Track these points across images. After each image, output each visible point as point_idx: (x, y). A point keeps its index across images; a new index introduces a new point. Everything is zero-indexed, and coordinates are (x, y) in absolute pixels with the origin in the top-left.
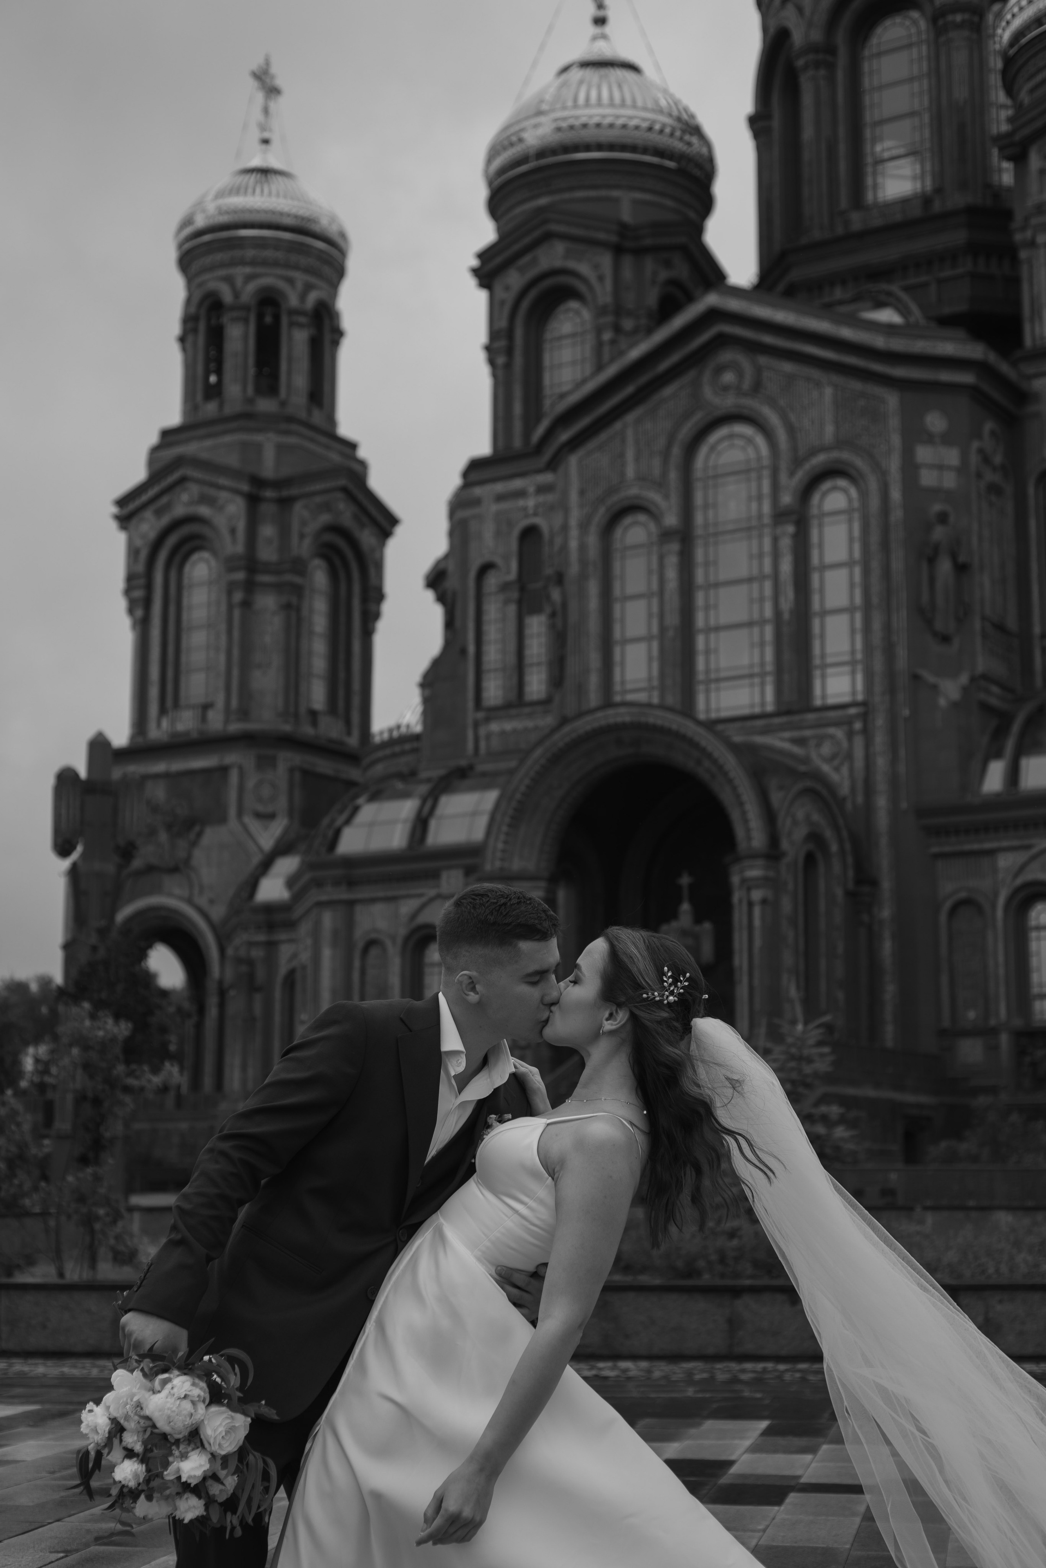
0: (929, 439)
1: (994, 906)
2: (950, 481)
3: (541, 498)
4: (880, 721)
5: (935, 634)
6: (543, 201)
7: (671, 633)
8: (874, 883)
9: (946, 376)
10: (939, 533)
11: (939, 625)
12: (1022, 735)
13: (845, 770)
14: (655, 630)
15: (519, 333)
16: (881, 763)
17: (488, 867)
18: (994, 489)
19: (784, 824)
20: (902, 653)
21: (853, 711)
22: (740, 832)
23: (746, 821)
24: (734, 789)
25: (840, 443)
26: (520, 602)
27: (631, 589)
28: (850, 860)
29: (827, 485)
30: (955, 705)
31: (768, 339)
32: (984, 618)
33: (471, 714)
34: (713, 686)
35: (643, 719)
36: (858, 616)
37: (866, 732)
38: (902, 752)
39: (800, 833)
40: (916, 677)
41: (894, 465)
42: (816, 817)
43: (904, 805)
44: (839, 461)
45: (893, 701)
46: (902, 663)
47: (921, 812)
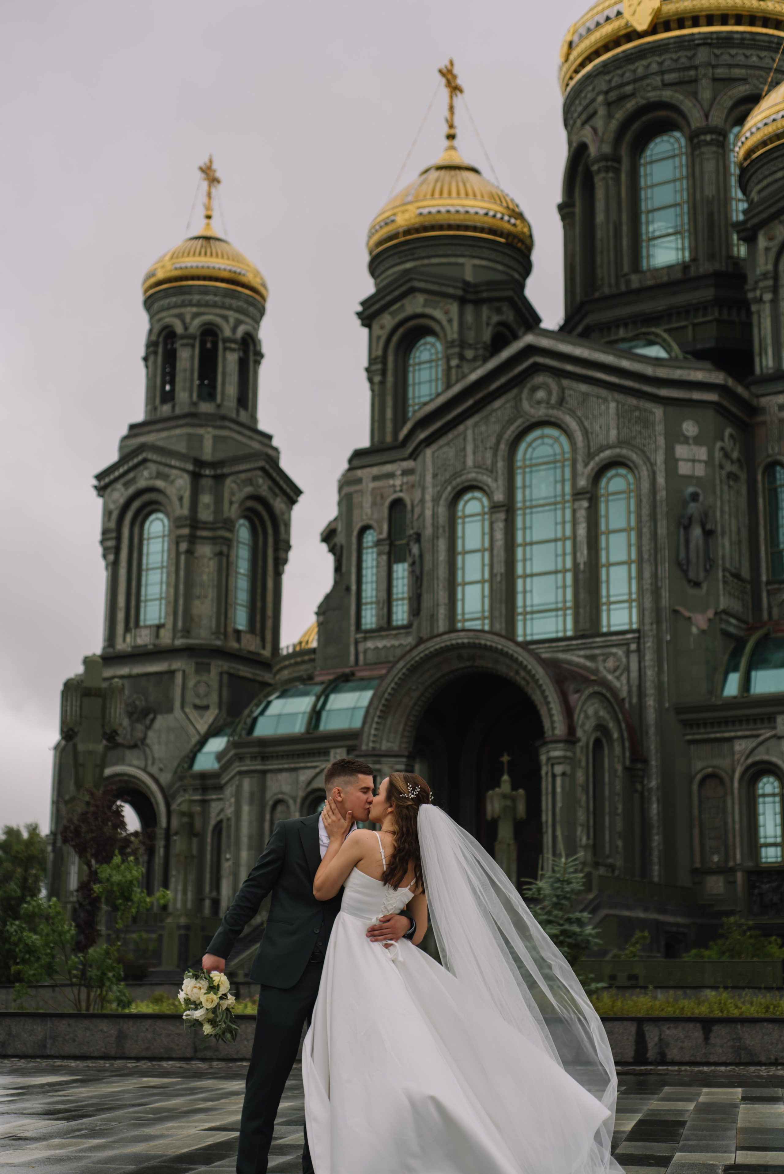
0: (686, 440)
1: (732, 779)
2: (700, 471)
3: (405, 479)
4: (649, 644)
5: (689, 581)
6: (408, 265)
7: (498, 578)
8: (646, 761)
9: (696, 395)
10: (693, 508)
11: (692, 575)
12: (753, 654)
13: (624, 679)
14: (487, 576)
15: (391, 359)
16: (650, 673)
17: (364, 747)
18: (731, 476)
19: (579, 717)
20: (665, 594)
21: (629, 636)
22: (547, 724)
23: (551, 716)
24: (543, 692)
25: (621, 443)
26: (389, 554)
27: (469, 546)
28: (627, 744)
29: (611, 473)
30: (703, 632)
31: (569, 368)
32: (724, 570)
33: (353, 635)
34: (528, 617)
35: (477, 641)
36: (634, 567)
37: (639, 651)
38: (665, 666)
39: (590, 725)
40: (675, 612)
41: (660, 458)
42: (602, 713)
43: (667, 705)
44: (620, 456)
45: (659, 629)
46: (665, 602)
47: (679, 710)
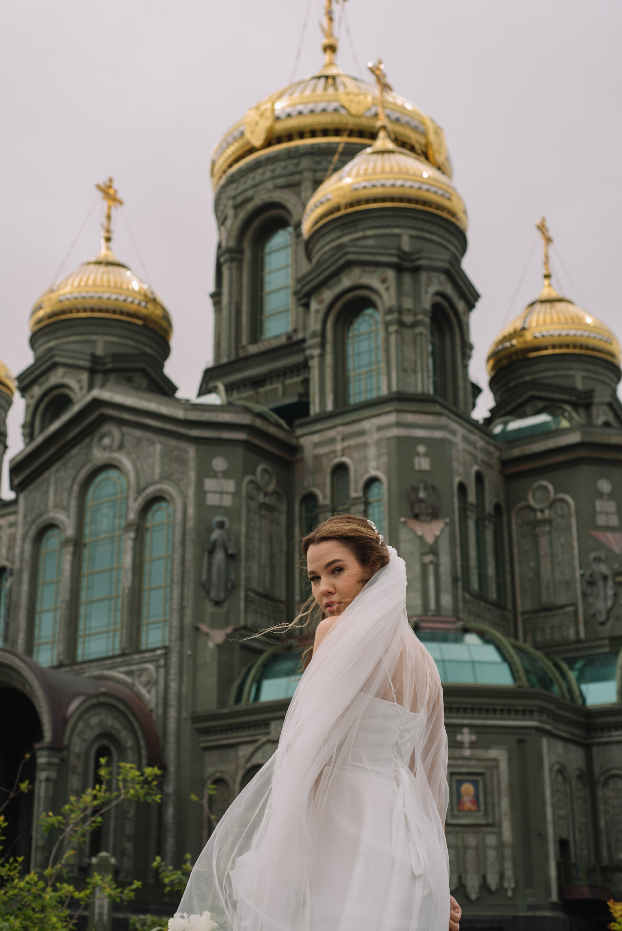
0: (215, 475)
1: (234, 782)
2: (227, 501)
4: (174, 658)
5: (211, 600)
7: (64, 605)
9: (226, 435)
11: (214, 594)
13: (153, 692)
14: (59, 603)
16: (173, 686)
18: (264, 506)
20: (188, 612)
21: (159, 652)
25: (163, 479)
29: (156, 507)
30: (220, 646)
31: (126, 416)
32: (247, 590)
34: (87, 639)
37: (166, 666)
38: (185, 679)
39: (92, 733)
40: (197, 629)
41: (191, 491)
42: (111, 723)
43: (185, 715)
44: (161, 491)
45: (181, 646)
46: (188, 620)
47: (196, 719)
